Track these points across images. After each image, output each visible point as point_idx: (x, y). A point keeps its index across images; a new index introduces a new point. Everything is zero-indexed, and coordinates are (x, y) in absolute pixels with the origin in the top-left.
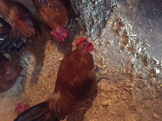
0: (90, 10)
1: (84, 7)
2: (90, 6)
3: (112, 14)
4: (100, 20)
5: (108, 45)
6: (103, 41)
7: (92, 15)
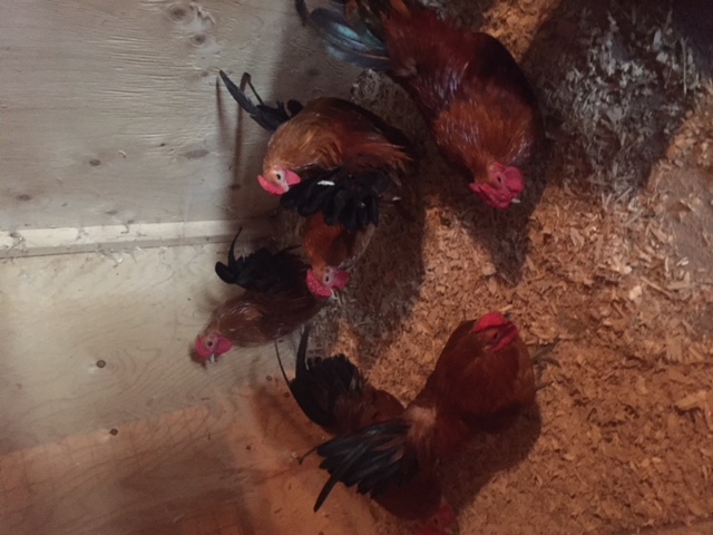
0: (598, 104)
1: (575, 95)
2: (598, 92)
3: (689, 113)
4: (644, 134)
5: (682, 215)
6: (662, 201)
7: (608, 120)
